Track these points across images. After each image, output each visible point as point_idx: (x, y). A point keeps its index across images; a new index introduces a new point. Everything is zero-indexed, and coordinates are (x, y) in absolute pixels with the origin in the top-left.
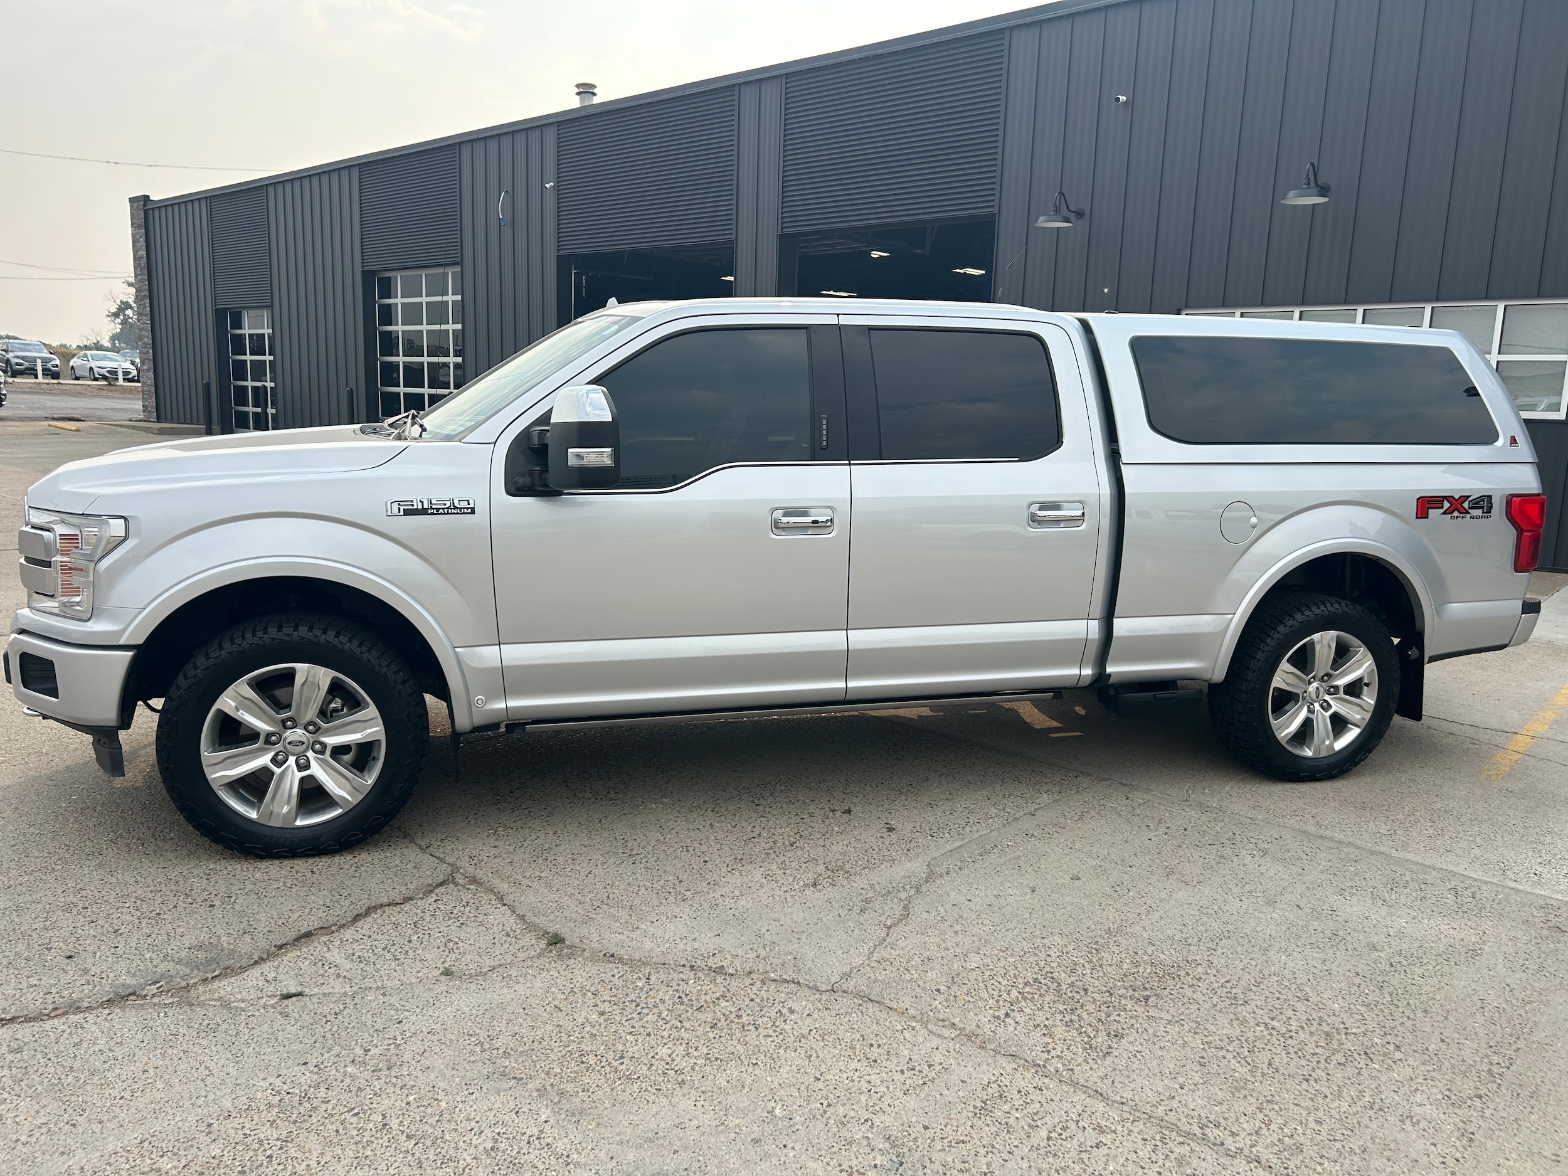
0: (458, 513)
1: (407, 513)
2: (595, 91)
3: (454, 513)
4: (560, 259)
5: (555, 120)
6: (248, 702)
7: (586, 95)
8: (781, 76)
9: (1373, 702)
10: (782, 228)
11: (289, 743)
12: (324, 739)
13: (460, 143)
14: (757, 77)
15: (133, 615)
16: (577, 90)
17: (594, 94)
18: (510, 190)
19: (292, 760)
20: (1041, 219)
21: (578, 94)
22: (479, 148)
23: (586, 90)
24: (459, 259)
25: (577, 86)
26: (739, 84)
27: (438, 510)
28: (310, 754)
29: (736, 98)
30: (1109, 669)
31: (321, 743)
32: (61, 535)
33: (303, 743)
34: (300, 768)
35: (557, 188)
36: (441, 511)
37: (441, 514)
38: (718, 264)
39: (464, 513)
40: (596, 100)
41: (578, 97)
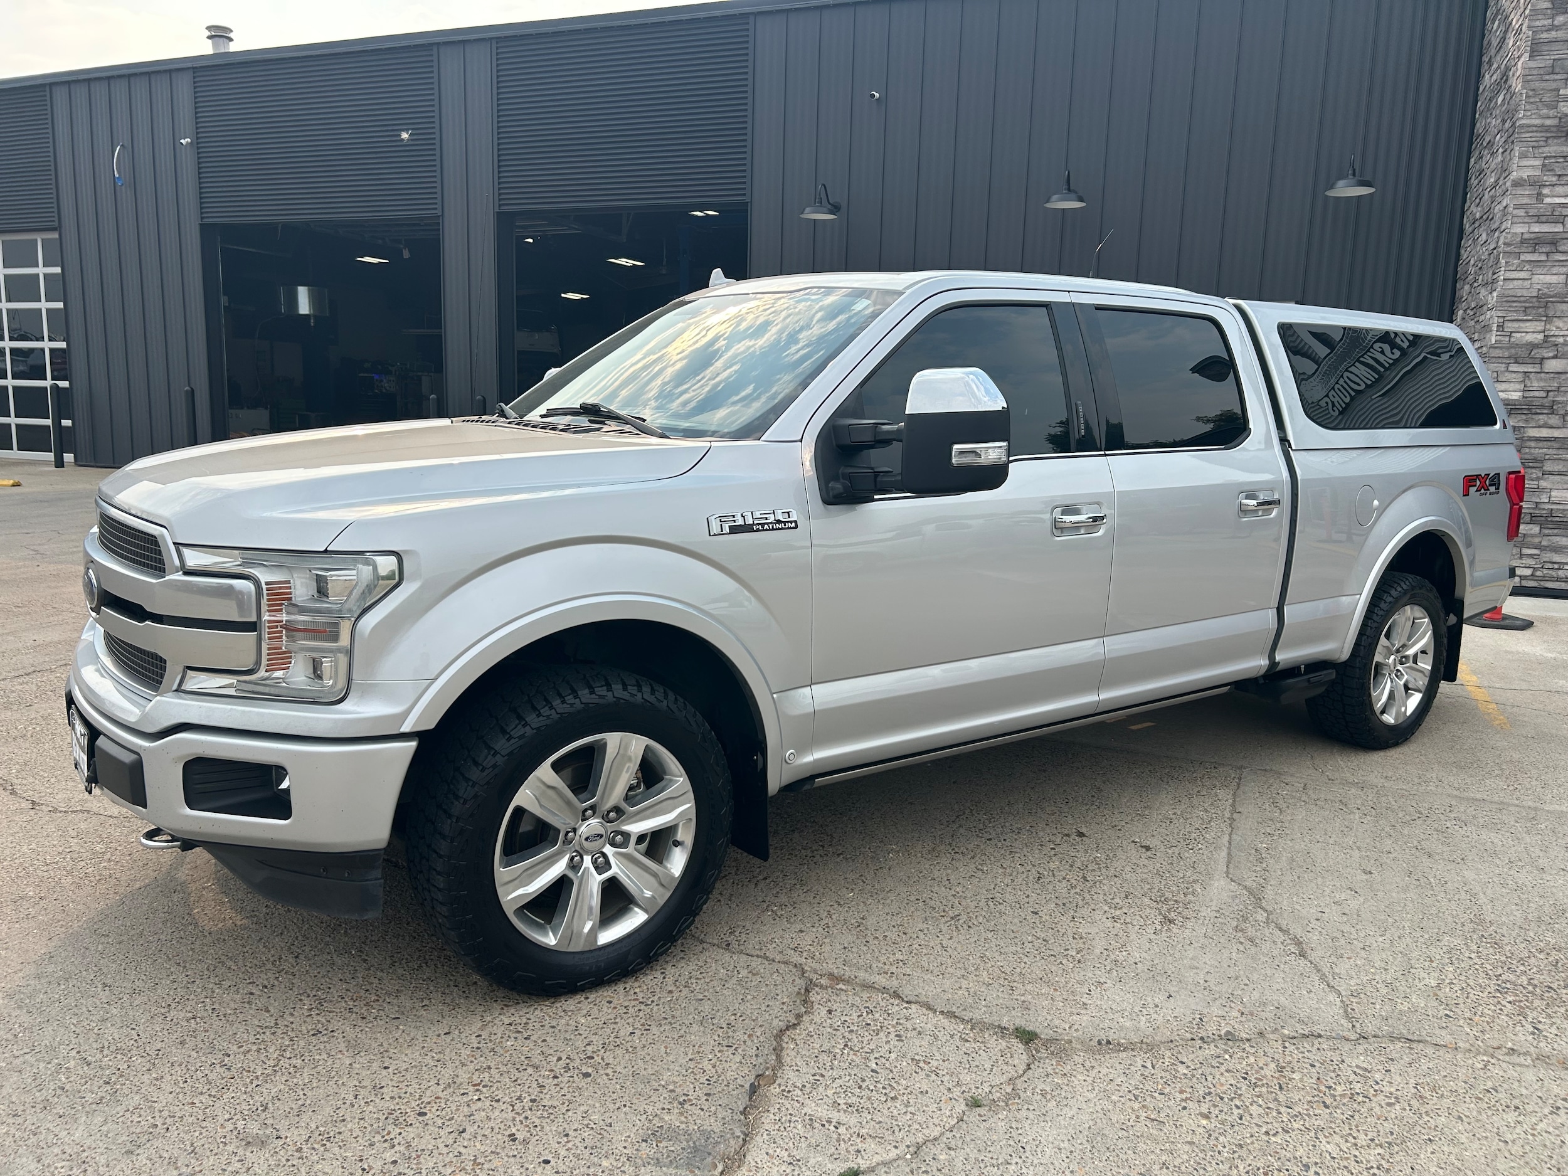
0: (782, 529)
1: (734, 530)
2: (231, 35)
3: (779, 529)
4: (204, 228)
5: (189, 65)
6: (550, 792)
7: (221, 39)
8: (491, 39)
9: (1430, 668)
10: (500, 205)
11: (586, 839)
12: (626, 828)
13: (51, 85)
14: (461, 38)
15: (424, 686)
16: (208, 33)
17: (231, 40)
18: (128, 144)
19: (587, 860)
20: (808, 210)
21: (209, 37)
22: (80, 92)
23: (219, 34)
24: (56, 224)
25: (209, 28)
26: (438, 44)
27: (763, 525)
28: (608, 850)
29: (435, 58)
30: (1278, 658)
31: (623, 833)
32: (267, 583)
33: (602, 836)
34: (600, 869)
35: (197, 144)
36: (766, 527)
37: (767, 530)
38: (380, 242)
39: (788, 528)
40: (233, 47)
41: (210, 41)
